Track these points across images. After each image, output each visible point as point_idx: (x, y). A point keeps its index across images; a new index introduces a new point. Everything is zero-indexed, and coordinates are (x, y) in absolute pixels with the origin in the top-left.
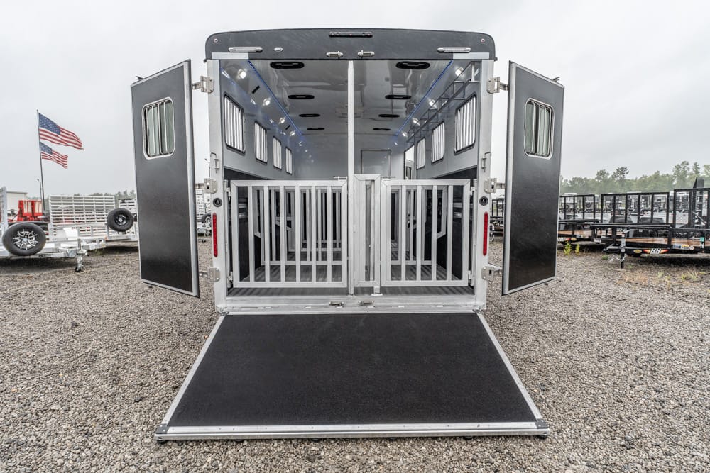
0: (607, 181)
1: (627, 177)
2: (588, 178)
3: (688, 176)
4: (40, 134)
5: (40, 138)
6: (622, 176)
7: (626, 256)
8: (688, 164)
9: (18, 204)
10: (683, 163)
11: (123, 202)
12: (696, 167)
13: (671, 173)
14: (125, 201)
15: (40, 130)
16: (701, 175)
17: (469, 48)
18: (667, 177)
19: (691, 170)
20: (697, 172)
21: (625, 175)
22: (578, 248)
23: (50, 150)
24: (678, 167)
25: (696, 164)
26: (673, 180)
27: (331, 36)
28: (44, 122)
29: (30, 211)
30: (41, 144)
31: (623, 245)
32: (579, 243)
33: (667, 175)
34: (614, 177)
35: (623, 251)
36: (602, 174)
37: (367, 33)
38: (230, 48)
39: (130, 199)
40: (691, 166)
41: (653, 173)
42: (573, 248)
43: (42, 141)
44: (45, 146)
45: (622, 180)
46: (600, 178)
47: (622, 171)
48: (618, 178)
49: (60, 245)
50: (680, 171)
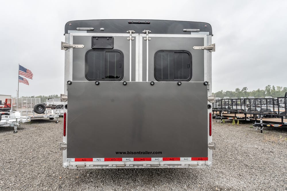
0: (240, 92)
1: (247, 91)
2: (232, 91)
3: (271, 91)
4: (19, 73)
5: (19, 74)
6: (245, 90)
7: (263, 127)
8: (270, 86)
9: (5, 100)
10: (269, 86)
11: (48, 100)
12: (274, 88)
13: (264, 89)
14: (49, 99)
15: (19, 71)
16: (276, 90)
17: (199, 30)
18: (263, 91)
19: (272, 88)
20: (274, 89)
21: (247, 90)
22: (238, 122)
23: (22, 79)
24: (267, 87)
25: (273, 86)
26: (265, 92)
27: (129, 23)
28: (22, 68)
29: (10, 103)
30: (19, 76)
31: (261, 122)
32: (239, 120)
33: (263, 90)
34: (243, 90)
35: (262, 125)
36: (238, 90)
37: (147, 22)
38: (77, 28)
39: (51, 98)
40: (272, 87)
41: (257, 90)
42: (236, 122)
43: (20, 75)
44: (20, 77)
45: (245, 92)
46: (237, 91)
47: (245, 88)
48: (244, 91)
49: (8, 121)
50: (268, 89)
